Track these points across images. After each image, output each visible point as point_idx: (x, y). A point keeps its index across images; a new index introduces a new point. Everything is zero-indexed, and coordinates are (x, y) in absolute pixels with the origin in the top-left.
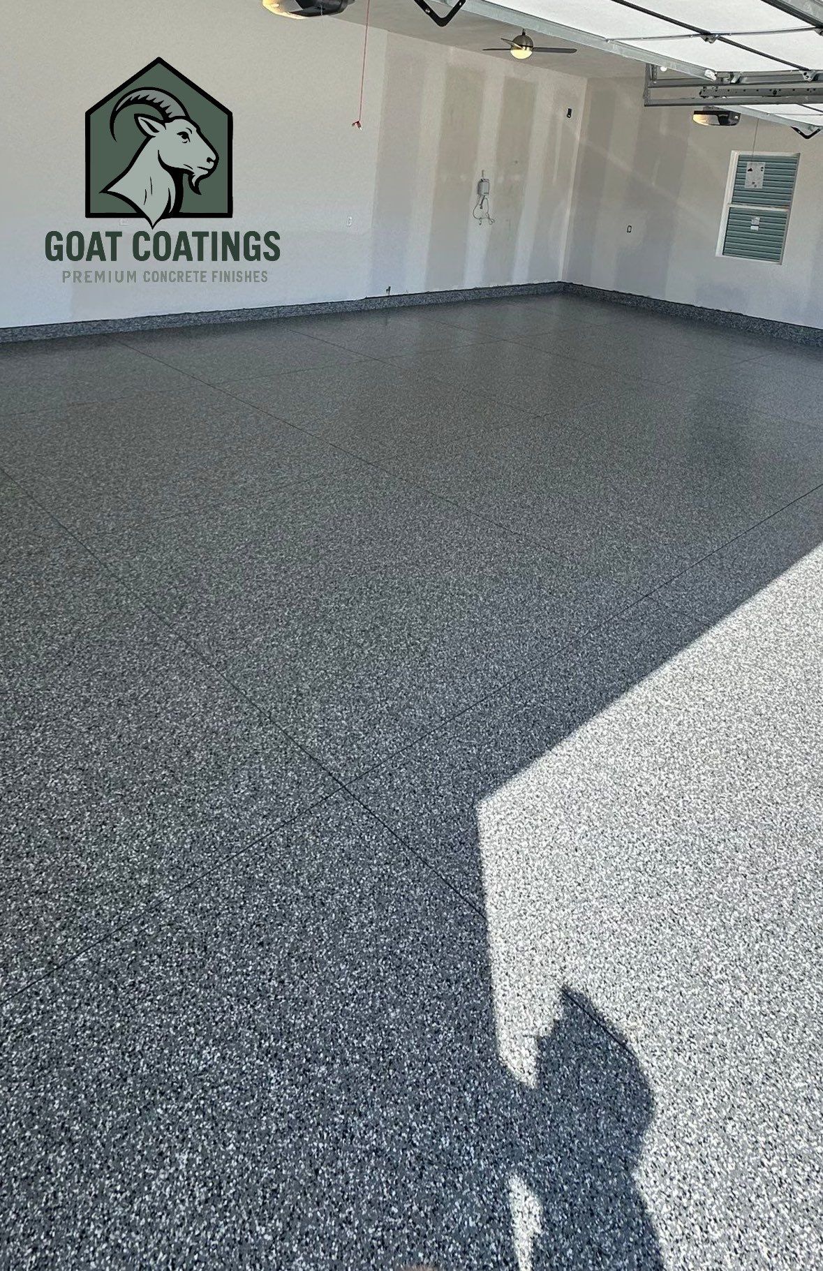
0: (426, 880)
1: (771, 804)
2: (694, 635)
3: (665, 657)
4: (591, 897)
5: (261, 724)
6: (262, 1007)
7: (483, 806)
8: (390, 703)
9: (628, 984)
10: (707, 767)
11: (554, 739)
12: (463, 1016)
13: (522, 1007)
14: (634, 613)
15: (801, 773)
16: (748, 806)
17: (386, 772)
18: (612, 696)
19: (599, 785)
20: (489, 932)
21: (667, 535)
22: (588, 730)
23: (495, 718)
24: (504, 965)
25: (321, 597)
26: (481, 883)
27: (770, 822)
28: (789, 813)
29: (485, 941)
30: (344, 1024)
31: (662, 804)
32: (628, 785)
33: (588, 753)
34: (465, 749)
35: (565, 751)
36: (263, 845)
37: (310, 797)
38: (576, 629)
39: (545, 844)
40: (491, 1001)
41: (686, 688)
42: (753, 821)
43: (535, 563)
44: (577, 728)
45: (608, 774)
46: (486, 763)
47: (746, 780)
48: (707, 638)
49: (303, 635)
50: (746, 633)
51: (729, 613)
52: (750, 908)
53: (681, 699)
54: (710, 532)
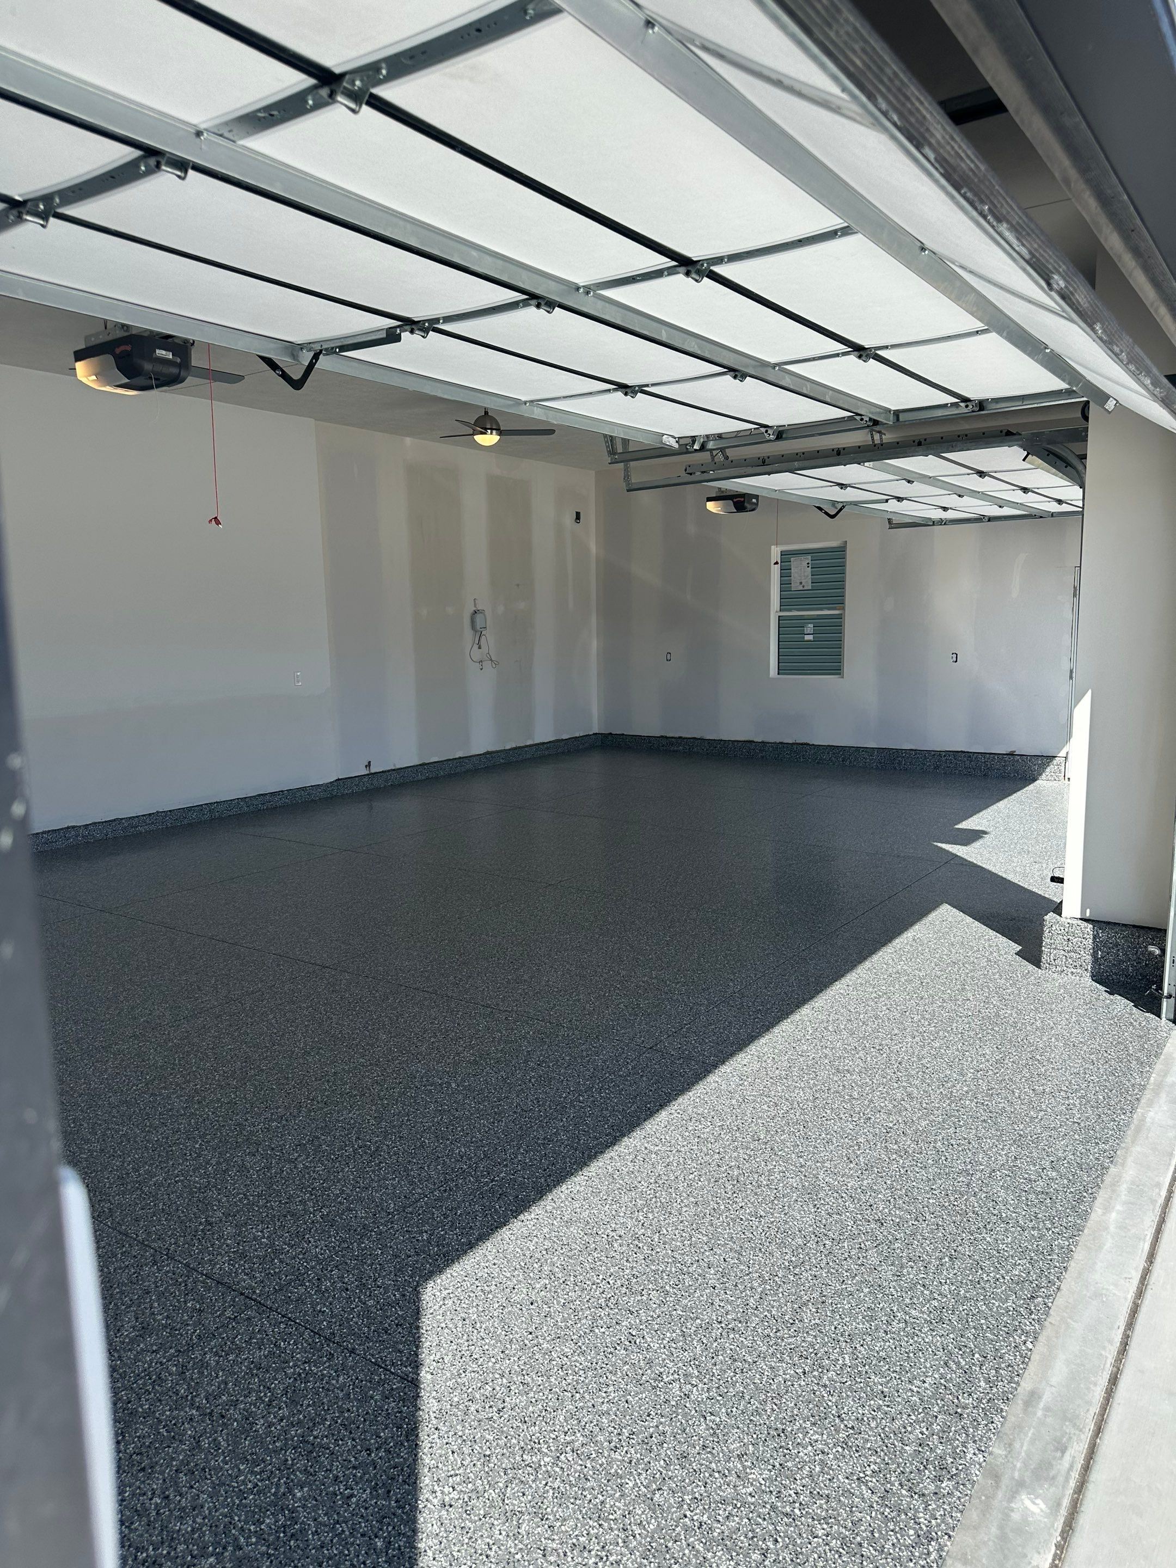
0: (351, 1368)
1: (753, 1219)
2: (699, 1076)
3: (662, 1105)
4: (541, 1341)
5: (155, 1263)
6: (139, 1525)
7: (429, 1286)
8: (325, 1211)
9: (571, 1407)
10: (692, 1199)
11: (522, 1206)
12: (381, 1476)
13: (451, 1453)
14: (633, 1068)
15: (792, 1185)
16: (729, 1225)
17: (314, 1277)
18: (596, 1153)
19: (568, 1238)
20: (422, 1397)
21: (684, 984)
22: (564, 1190)
23: (454, 1200)
24: (434, 1422)
25: (247, 1120)
26: (417, 1356)
27: (751, 1235)
28: (772, 1223)
29: (415, 1406)
30: (240, 1516)
31: (636, 1242)
32: (600, 1233)
33: (559, 1212)
34: (414, 1238)
35: (533, 1216)
36: (150, 1379)
37: (215, 1320)
38: (564, 1095)
39: (496, 1305)
40: (416, 1456)
41: (681, 1130)
42: (732, 1237)
43: (525, 1037)
44: (550, 1191)
45: (579, 1227)
46: (438, 1246)
47: (731, 1203)
48: (712, 1078)
49: (218, 1163)
50: (756, 1066)
51: (741, 1050)
52: (714, 1314)
53: (673, 1141)
54: (734, 974)
